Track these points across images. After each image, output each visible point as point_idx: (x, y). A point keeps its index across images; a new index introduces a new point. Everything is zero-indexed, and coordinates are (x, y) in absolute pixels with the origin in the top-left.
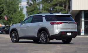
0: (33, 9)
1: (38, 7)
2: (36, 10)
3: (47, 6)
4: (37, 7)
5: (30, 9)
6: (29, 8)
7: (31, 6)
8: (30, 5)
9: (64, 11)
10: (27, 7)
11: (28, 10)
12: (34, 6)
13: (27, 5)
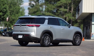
0: (36, 10)
1: (41, 8)
2: (39, 12)
3: (51, 8)
4: (39, 9)
5: (33, 10)
6: (31, 9)
7: (34, 7)
8: (32, 7)
9: (69, 13)
10: (29, 9)
11: (30, 12)
12: (36, 8)
13: (29, 7)
